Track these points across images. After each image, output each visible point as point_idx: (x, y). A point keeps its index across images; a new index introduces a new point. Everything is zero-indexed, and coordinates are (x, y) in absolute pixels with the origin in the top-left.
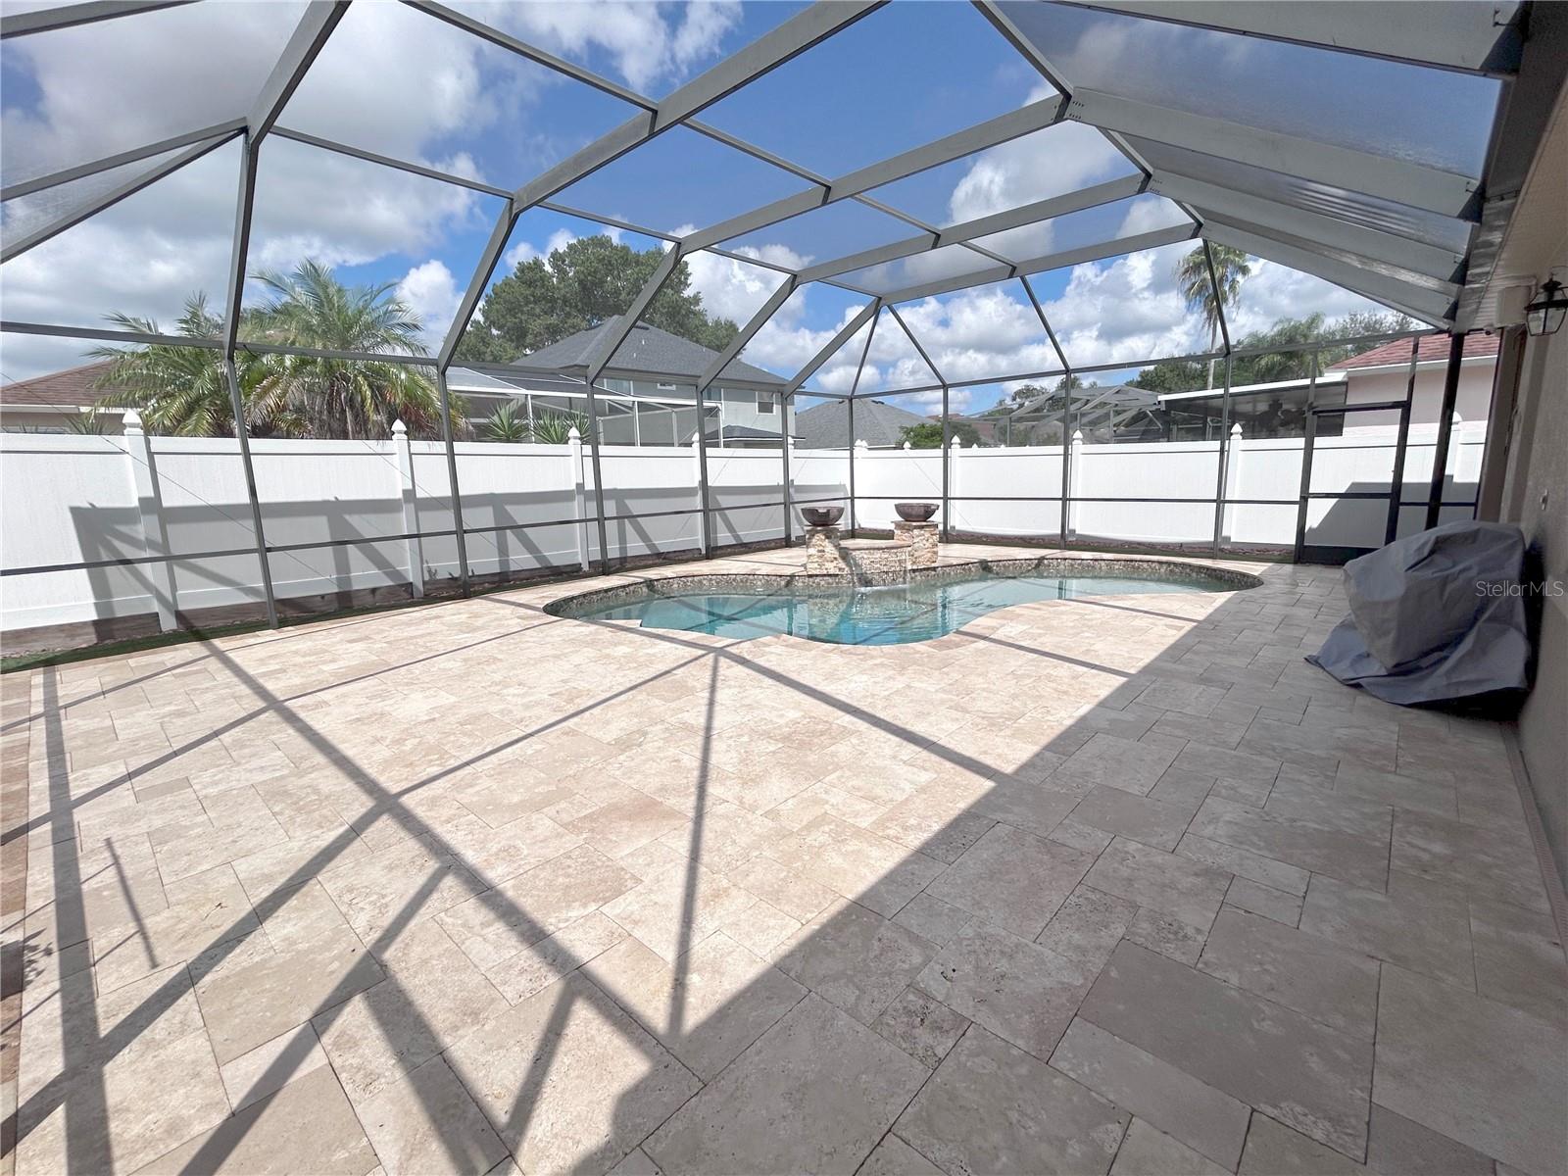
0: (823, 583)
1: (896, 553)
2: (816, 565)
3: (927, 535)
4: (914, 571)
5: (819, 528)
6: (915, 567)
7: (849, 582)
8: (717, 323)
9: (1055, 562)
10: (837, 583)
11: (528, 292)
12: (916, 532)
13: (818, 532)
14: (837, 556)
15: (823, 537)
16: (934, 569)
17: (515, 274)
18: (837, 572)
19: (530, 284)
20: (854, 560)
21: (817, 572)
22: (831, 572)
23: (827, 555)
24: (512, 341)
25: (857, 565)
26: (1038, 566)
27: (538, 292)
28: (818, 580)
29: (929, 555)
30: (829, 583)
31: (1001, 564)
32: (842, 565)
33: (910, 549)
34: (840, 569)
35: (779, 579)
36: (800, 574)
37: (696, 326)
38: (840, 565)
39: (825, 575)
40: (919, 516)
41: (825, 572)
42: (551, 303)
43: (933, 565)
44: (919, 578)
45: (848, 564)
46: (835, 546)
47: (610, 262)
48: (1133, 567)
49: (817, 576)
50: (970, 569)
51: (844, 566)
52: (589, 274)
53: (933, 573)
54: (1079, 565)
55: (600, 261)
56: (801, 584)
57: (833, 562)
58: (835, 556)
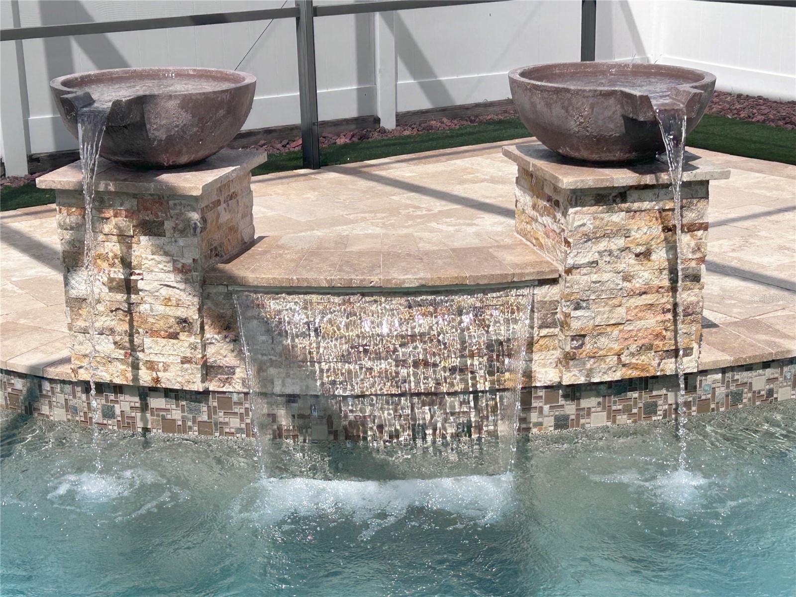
0: (144, 420)
2: (107, 346)
10: (205, 428)
18: (204, 384)
21: (118, 374)
22: (172, 378)
23: (151, 307)
28: (123, 403)
30: (171, 426)
32: (219, 351)
34: (212, 370)
38: (207, 353)
39: (150, 391)
41: (149, 378)
49: (116, 388)
57: (174, 336)
58: (182, 313)
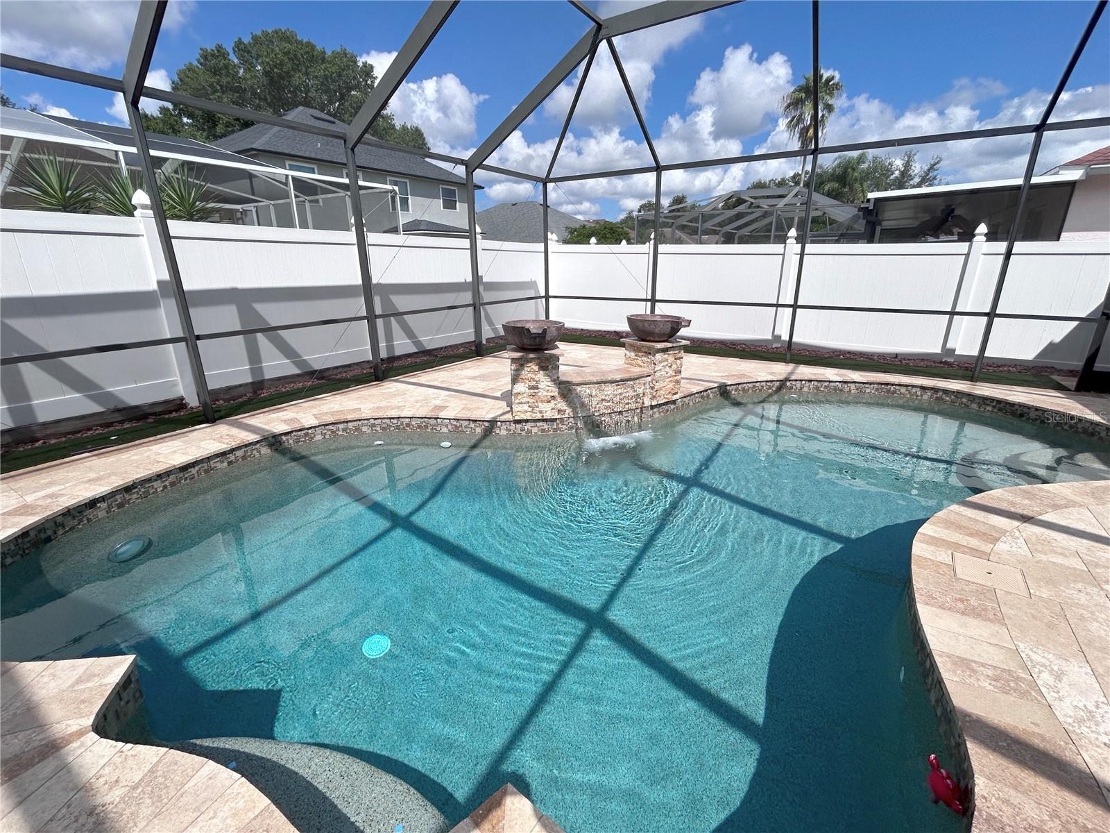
0: (535, 430)
1: (632, 387)
2: (526, 407)
3: (671, 359)
4: (652, 407)
5: (531, 356)
6: (654, 403)
7: (571, 428)
8: (404, 128)
9: (798, 384)
10: (555, 430)
11: (213, 80)
12: (659, 356)
13: (531, 360)
14: (556, 394)
15: (536, 368)
16: (674, 402)
17: (198, 61)
18: (557, 416)
19: (215, 71)
20: (578, 397)
21: (528, 416)
22: (547, 415)
23: (542, 393)
24: (203, 130)
25: (583, 405)
26: (779, 389)
27: (224, 80)
28: (528, 426)
29: (671, 385)
30: (543, 431)
31: (740, 387)
32: (562, 405)
33: (649, 379)
34: (559, 411)
35: (472, 425)
36: (503, 418)
37: (384, 129)
38: (559, 406)
39: (538, 420)
40: (664, 335)
41: (539, 416)
42: (239, 93)
43: (675, 397)
44: (657, 415)
45: (570, 404)
46: (554, 381)
47: (295, 56)
48: (888, 391)
49: (527, 421)
50: (708, 395)
51: (565, 408)
52: (275, 67)
53: (673, 406)
54: (826, 387)
55: (286, 54)
56: (504, 432)
57: (549, 402)
58: (552, 394)
